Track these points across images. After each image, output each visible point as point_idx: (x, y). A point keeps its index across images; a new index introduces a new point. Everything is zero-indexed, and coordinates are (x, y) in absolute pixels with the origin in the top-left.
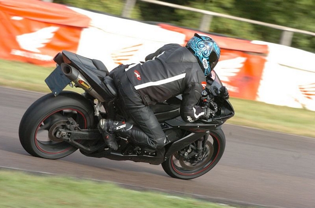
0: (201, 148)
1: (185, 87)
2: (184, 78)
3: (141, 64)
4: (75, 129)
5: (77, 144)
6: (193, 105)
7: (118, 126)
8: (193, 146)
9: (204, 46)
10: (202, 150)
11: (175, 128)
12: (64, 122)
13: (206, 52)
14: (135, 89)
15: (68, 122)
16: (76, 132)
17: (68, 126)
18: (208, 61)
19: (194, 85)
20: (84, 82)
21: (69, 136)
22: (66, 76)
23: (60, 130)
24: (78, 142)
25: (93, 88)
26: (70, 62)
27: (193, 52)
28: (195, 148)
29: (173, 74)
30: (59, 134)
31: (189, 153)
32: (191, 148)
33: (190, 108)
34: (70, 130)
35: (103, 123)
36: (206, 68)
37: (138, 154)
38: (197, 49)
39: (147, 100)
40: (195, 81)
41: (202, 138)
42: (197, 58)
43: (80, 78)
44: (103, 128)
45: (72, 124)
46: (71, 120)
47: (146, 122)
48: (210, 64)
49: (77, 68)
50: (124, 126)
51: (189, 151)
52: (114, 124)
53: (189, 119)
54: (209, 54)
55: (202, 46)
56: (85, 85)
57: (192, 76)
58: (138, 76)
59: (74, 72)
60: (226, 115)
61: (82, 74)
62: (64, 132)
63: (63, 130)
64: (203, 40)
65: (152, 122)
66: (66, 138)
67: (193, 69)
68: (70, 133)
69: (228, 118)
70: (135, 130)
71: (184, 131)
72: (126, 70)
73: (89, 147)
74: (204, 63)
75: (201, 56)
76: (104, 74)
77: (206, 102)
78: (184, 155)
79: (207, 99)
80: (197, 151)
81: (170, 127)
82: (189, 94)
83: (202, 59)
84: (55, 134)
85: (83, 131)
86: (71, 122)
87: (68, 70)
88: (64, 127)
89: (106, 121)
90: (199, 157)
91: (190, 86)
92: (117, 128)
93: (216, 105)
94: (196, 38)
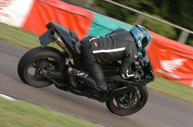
0: (131, 97)
1: (124, 56)
2: (124, 50)
3: (100, 38)
4: (52, 71)
5: (53, 80)
6: (127, 67)
7: (79, 73)
8: (126, 96)
9: (140, 33)
10: (131, 99)
11: (115, 81)
12: (46, 65)
13: (141, 37)
14: (93, 53)
15: (48, 66)
16: (53, 73)
17: (48, 68)
18: (141, 42)
19: (129, 55)
20: (61, 42)
21: (48, 75)
22: (51, 37)
23: (43, 70)
24: (54, 80)
25: (66, 47)
26: (55, 29)
27: (133, 36)
28: (127, 97)
29: (118, 47)
30: (42, 72)
31: (123, 99)
32: (125, 97)
33: (125, 69)
34: (49, 71)
35: (70, 69)
36: (140, 46)
37: (90, 93)
38: (136, 34)
39: (99, 61)
40: (131, 53)
41: (133, 91)
42: (135, 39)
43: (59, 39)
44: (70, 73)
45: (51, 67)
46: (50, 65)
47: (96, 74)
48: (142, 44)
49: (58, 33)
50: (83, 74)
51: (123, 98)
52: (77, 71)
53: (123, 76)
54: (142, 38)
55: (139, 32)
56: (61, 44)
57: (129, 50)
58: (96, 45)
59: (56, 35)
60: (148, 79)
61: (61, 37)
62: (45, 72)
63: (45, 70)
64: (140, 29)
65: (100, 75)
66: (46, 75)
67: (130, 46)
68: (49, 73)
69: (150, 81)
70: (89, 78)
71: (121, 84)
72: (90, 40)
73: (60, 83)
74: (139, 43)
75: (138, 38)
76: (75, 40)
77: (137, 69)
78: (120, 99)
79: (138, 67)
80: (128, 99)
81: (112, 80)
82: (125, 60)
83: (138, 40)
84: (40, 71)
85: (57, 73)
86: (50, 66)
87: (52, 33)
88: (46, 68)
89: (72, 69)
90: (129, 103)
91: (127, 55)
92: (78, 75)
93: (143, 72)
94: (136, 27)
